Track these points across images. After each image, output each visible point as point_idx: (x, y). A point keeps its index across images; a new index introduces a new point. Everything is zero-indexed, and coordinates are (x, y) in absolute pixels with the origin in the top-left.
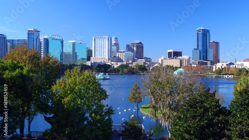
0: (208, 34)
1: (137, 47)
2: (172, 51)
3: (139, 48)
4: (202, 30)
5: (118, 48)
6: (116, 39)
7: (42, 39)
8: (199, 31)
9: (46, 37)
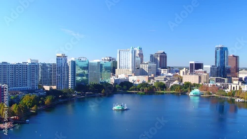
0: (226, 51)
1: (161, 57)
2: (193, 62)
3: (162, 58)
4: (220, 48)
5: (142, 60)
6: (140, 49)
7: (69, 60)
8: (217, 48)
9: (73, 59)
